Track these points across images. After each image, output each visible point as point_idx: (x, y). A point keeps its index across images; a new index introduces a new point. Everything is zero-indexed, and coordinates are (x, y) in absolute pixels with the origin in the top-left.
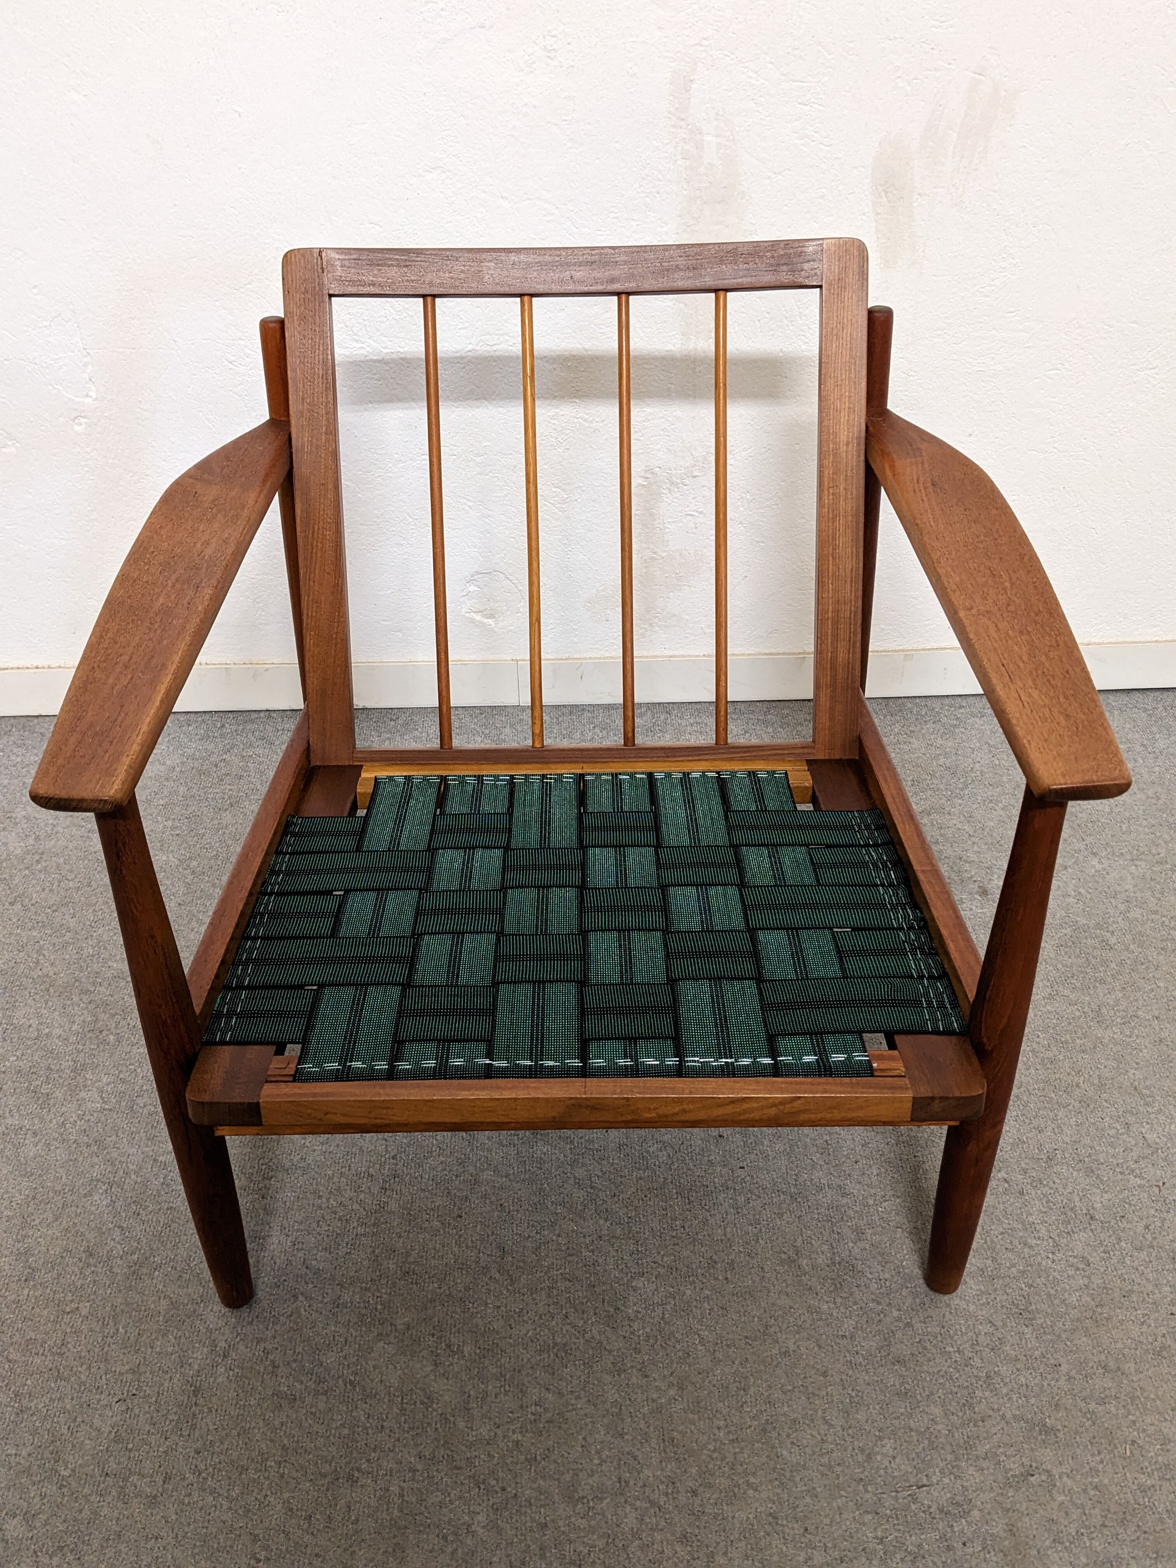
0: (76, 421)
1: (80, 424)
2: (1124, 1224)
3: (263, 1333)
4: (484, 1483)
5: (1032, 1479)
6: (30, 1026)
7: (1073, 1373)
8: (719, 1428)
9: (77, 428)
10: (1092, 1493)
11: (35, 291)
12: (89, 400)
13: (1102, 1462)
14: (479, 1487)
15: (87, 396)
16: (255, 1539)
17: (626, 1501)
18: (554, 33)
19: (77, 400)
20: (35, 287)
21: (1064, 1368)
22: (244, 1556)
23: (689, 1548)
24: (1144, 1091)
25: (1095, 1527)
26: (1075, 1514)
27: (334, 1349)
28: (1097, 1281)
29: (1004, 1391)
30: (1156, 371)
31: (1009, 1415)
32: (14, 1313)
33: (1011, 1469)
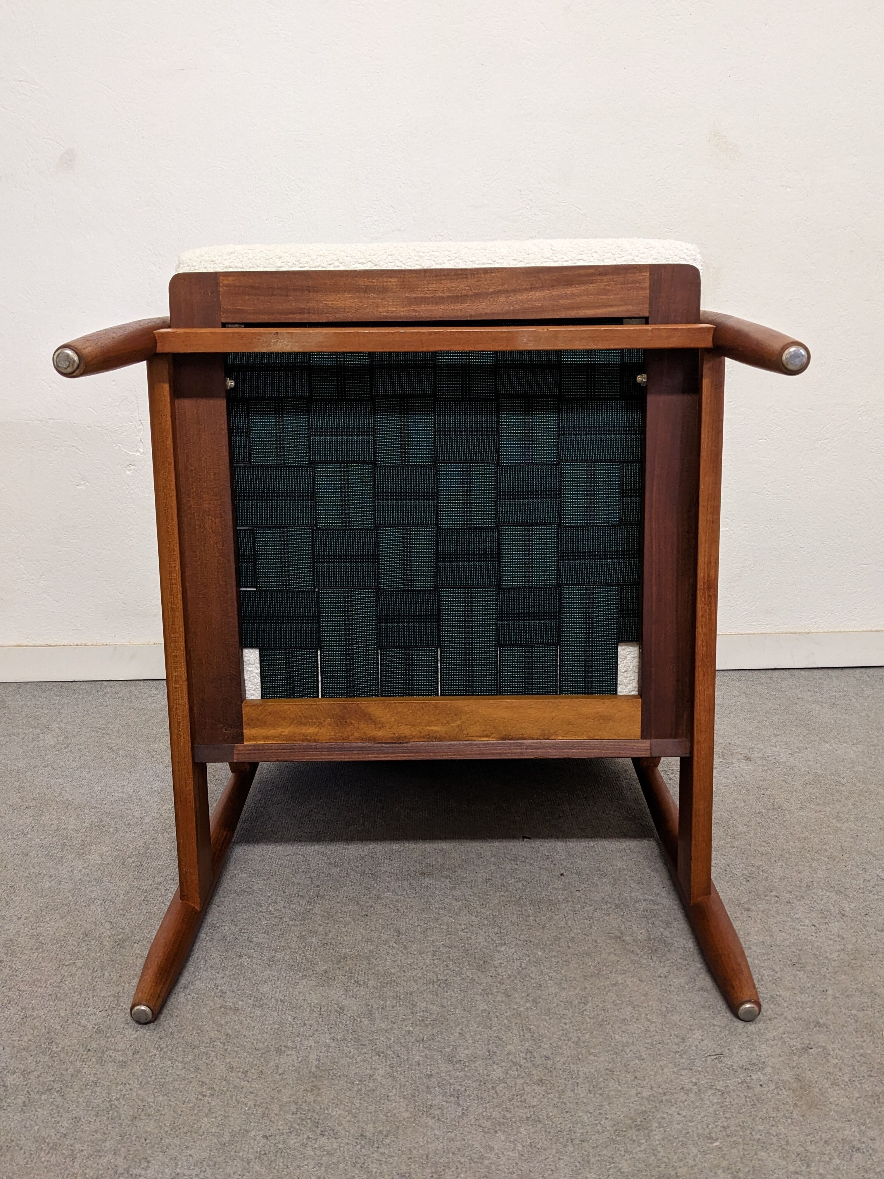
0: (128, 468)
1: (131, 470)
2: (868, 918)
3: (215, 975)
4: (382, 1053)
5: (811, 1051)
6: (52, 824)
7: (837, 995)
8: (565, 1024)
9: (128, 472)
10: (859, 1058)
11: (113, 383)
12: (138, 454)
13: (864, 1041)
14: (379, 1056)
15: (138, 451)
16: (203, 1084)
17: (494, 1063)
18: (442, 234)
19: (130, 453)
20: (114, 381)
21: (830, 992)
22: (193, 1093)
23: (544, 1088)
24: (876, 853)
25: (863, 1076)
26: (846, 1069)
27: (269, 983)
28: (850, 947)
29: (785, 1005)
30: (829, 440)
31: (789, 1018)
32: (26, 966)
33: (794, 1046)
